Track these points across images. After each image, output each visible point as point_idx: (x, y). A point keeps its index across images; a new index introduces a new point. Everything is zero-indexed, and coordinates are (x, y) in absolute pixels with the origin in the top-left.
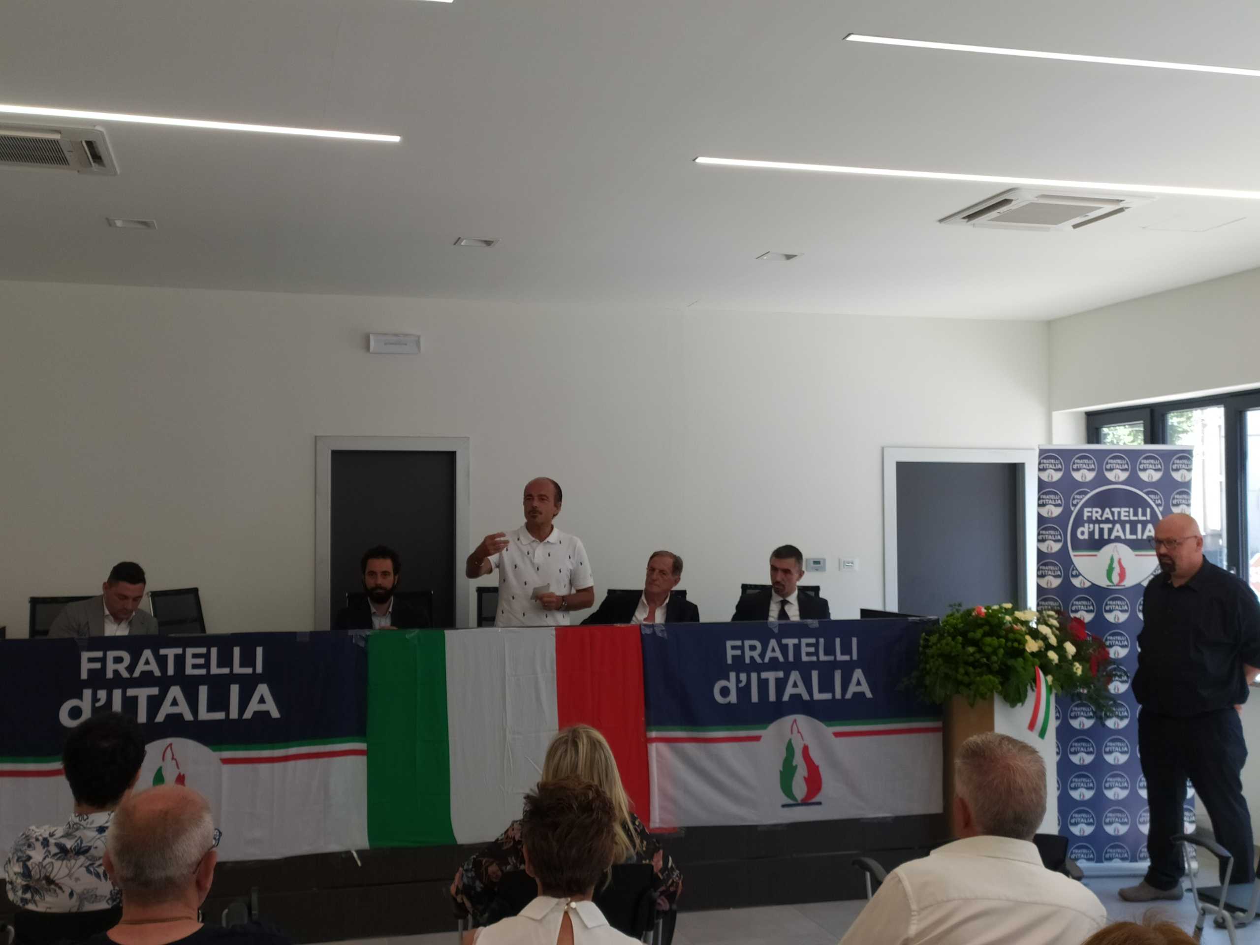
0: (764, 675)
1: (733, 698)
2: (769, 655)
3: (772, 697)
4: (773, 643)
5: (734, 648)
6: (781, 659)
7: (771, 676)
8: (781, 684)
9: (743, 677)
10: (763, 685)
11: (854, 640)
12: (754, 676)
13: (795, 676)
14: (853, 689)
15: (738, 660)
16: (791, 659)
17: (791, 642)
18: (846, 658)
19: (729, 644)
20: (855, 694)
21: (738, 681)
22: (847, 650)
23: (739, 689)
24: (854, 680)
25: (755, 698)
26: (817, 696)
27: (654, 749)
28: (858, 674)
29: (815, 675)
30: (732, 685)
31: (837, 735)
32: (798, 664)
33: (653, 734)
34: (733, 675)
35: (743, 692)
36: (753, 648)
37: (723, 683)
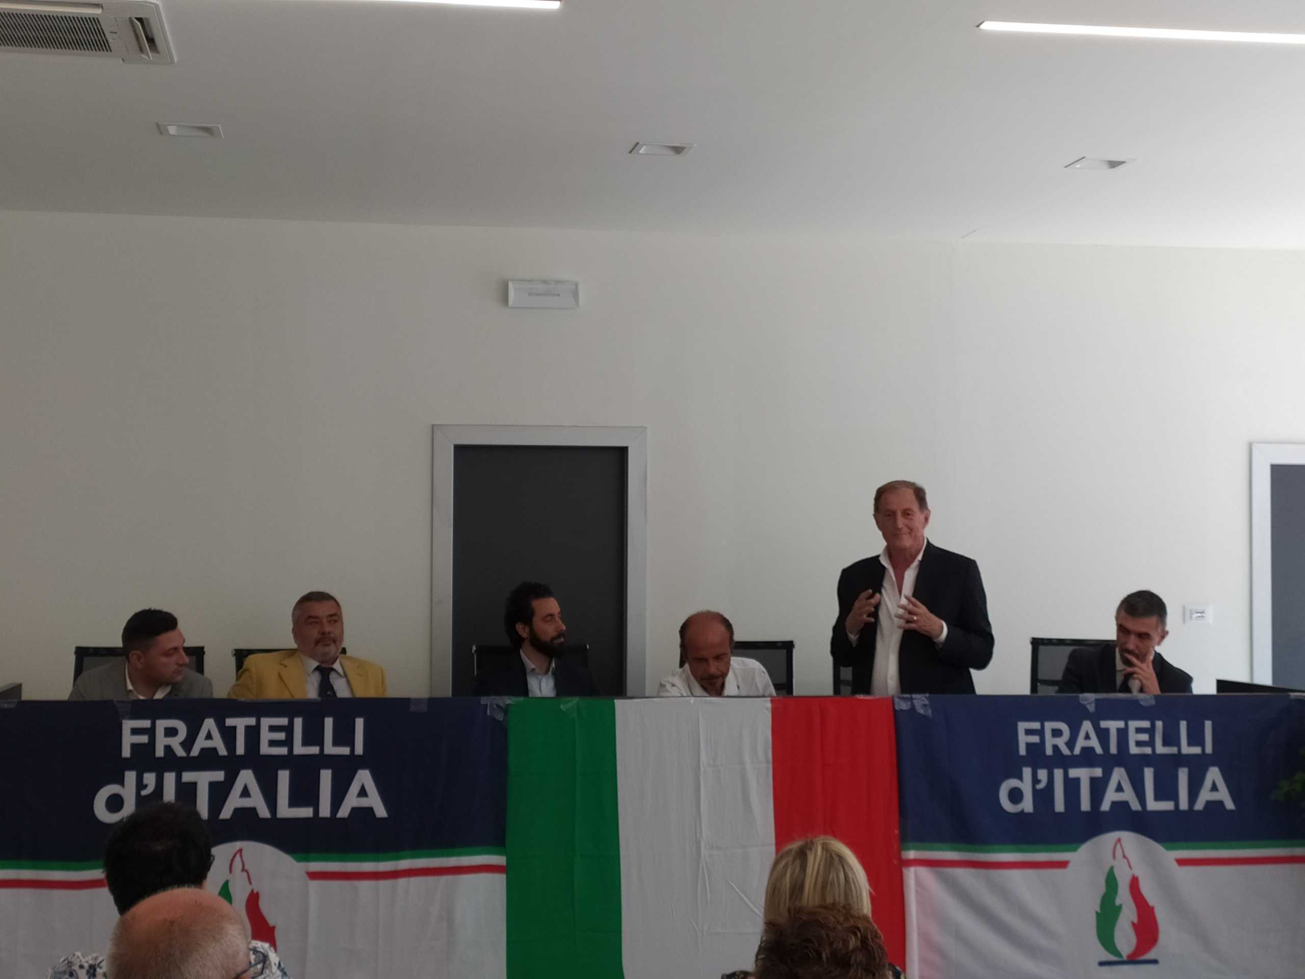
0: (1074, 773)
1: (1027, 805)
2: (1081, 743)
3: (1085, 805)
4: (1087, 726)
5: (1029, 732)
6: (1099, 750)
7: (1083, 774)
8: (1098, 787)
9: (1043, 774)
10: (1072, 786)
11: (1208, 725)
12: (1058, 774)
13: (1119, 775)
14: (1205, 796)
15: (1035, 751)
16: (1113, 750)
17: (1113, 725)
18: (1197, 750)
19: (1022, 726)
20: (1209, 804)
21: (1036, 781)
22: (1196, 738)
23: (1036, 793)
24: (1208, 783)
25: (1060, 806)
26: (1153, 805)
27: (911, 875)
28: (1214, 774)
29: (1149, 774)
30: (1026, 786)
31: (1182, 862)
32: (1122, 758)
33: (911, 854)
34: (1027, 772)
35: (1044, 796)
36: (1057, 733)
37: (1013, 783)
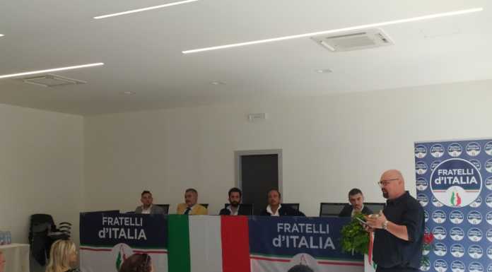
0: (291, 237)
1: (280, 245)
2: (293, 229)
4: (295, 225)
5: (280, 226)
6: (298, 231)
7: (295, 238)
8: (298, 241)
9: (284, 237)
10: (291, 241)
11: (328, 226)
12: (288, 237)
13: (303, 238)
14: (327, 245)
16: (302, 231)
17: (302, 225)
18: (324, 232)
19: (279, 224)
20: (328, 248)
21: (282, 239)
23: (282, 242)
24: (327, 241)
25: (288, 245)
26: (312, 247)
27: (251, 260)
28: (329, 239)
29: (311, 238)
30: (280, 240)
31: (320, 263)
32: (305, 234)
33: (251, 256)
34: (280, 236)
35: (284, 243)
36: (287, 226)
37: (276, 239)
